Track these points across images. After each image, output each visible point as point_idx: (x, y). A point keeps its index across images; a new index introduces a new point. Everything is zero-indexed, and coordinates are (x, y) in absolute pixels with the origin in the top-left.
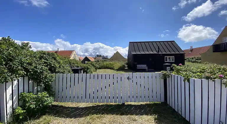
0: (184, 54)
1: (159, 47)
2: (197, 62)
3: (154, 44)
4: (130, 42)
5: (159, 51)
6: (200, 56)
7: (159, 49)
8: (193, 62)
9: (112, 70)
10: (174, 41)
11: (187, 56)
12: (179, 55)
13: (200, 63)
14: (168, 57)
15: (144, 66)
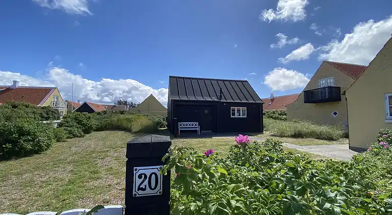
0: (262, 104)
1: (221, 89)
2: (281, 119)
3: (214, 83)
4: (170, 77)
5: (221, 96)
6: (284, 109)
7: (221, 92)
8: (275, 118)
9: (128, 134)
10: (246, 81)
11: (266, 109)
12: (254, 106)
13: (285, 120)
14: (236, 108)
15: (194, 125)
